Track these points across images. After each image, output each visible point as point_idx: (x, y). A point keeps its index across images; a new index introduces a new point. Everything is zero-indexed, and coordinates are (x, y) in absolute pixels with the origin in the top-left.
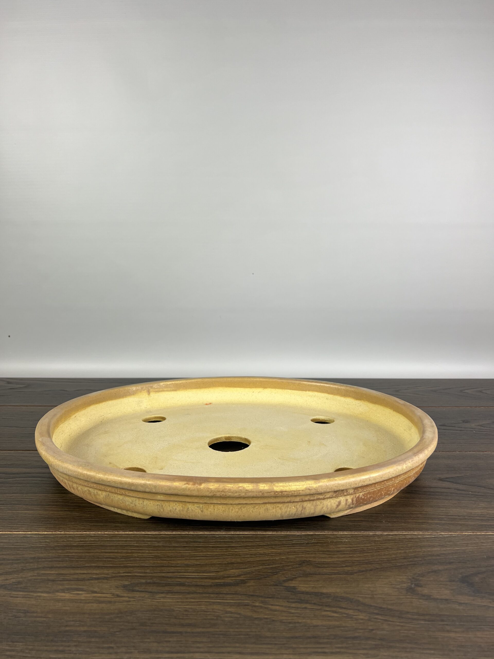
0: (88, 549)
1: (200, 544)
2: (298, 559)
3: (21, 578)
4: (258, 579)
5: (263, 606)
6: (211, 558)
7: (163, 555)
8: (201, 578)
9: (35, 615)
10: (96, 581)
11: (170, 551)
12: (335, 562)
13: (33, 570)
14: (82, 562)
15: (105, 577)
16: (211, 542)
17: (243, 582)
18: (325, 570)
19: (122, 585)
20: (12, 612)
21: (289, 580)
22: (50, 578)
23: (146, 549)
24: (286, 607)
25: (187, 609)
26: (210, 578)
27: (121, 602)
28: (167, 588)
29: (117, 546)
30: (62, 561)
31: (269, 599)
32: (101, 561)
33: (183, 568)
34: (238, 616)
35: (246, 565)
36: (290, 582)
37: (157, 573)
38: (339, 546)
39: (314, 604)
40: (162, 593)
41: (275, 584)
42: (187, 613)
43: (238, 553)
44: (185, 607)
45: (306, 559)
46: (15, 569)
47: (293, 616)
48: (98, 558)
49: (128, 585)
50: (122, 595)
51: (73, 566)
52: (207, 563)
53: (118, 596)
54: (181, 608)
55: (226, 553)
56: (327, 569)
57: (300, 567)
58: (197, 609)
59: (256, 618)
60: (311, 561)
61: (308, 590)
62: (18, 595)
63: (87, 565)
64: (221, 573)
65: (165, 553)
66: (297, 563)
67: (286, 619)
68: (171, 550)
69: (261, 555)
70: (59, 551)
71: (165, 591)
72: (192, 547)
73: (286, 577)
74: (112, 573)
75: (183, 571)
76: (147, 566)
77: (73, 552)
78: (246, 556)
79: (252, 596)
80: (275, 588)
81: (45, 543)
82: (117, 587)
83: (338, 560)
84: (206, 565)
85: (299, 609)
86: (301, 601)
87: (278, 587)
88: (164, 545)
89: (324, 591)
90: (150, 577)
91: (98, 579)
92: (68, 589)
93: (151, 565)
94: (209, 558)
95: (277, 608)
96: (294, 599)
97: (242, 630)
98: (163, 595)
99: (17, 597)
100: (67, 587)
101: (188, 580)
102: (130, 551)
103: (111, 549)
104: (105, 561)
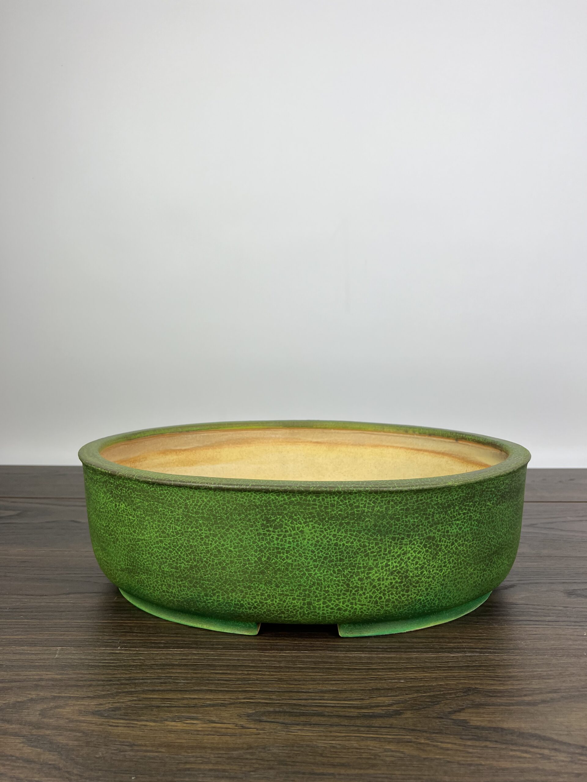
0: (193, 669)
1: (332, 666)
2: (461, 686)
3: (118, 702)
4: (415, 709)
5: (430, 743)
6: (349, 682)
7: (288, 678)
8: (343, 707)
9: (144, 748)
10: (212, 709)
11: (296, 674)
12: (510, 690)
13: (131, 693)
14: (190, 684)
15: (221, 703)
16: (345, 663)
17: (398, 713)
18: (499, 700)
19: (246, 714)
20: (115, 744)
21: (455, 712)
22: (154, 703)
23: (265, 670)
24: (460, 745)
25: (334, 745)
26: (354, 707)
27: (248, 735)
28: (302, 719)
29: (229, 665)
30: (165, 683)
31: (437, 735)
32: (212, 684)
33: (317, 694)
34: (402, 755)
35: (396, 692)
36: (458, 714)
37: (286, 699)
38: (510, 670)
39: (496, 741)
40: (298, 725)
41: (439, 716)
42: (335, 750)
43: (383, 676)
44: (330, 742)
45: (470, 686)
46: (108, 691)
47: (472, 757)
48: (208, 680)
49: (253, 714)
50: (248, 726)
51: (180, 689)
52: (345, 689)
53: (243, 727)
54: (327, 744)
55: (367, 677)
56: (502, 698)
57: (465, 696)
58: (347, 745)
59: (425, 759)
60: (477, 688)
61: (483, 724)
62: (118, 723)
63: (196, 688)
64: (368, 702)
65: (290, 675)
66: (461, 690)
67: (465, 761)
68: (296, 672)
69: (412, 680)
70: (158, 671)
71: (302, 723)
72: (323, 668)
73: (451, 708)
74: (230, 699)
75: (317, 698)
76: (272, 691)
77: (176, 672)
78: (393, 681)
79: (413, 730)
80: (440, 722)
81: (139, 661)
82: (240, 716)
83: (512, 688)
84: (345, 691)
85: (479, 748)
86: (478, 738)
87: (443, 720)
88: (287, 665)
89: (505, 725)
90: (278, 705)
91: (213, 705)
92: (179, 718)
93: (276, 690)
94: (347, 682)
95: (449, 746)
96: (468, 735)
97: (411, 773)
98: (299, 727)
99: (118, 726)
100: (176, 714)
101: (327, 710)
102: (246, 672)
103: (221, 670)
104: (218, 683)
